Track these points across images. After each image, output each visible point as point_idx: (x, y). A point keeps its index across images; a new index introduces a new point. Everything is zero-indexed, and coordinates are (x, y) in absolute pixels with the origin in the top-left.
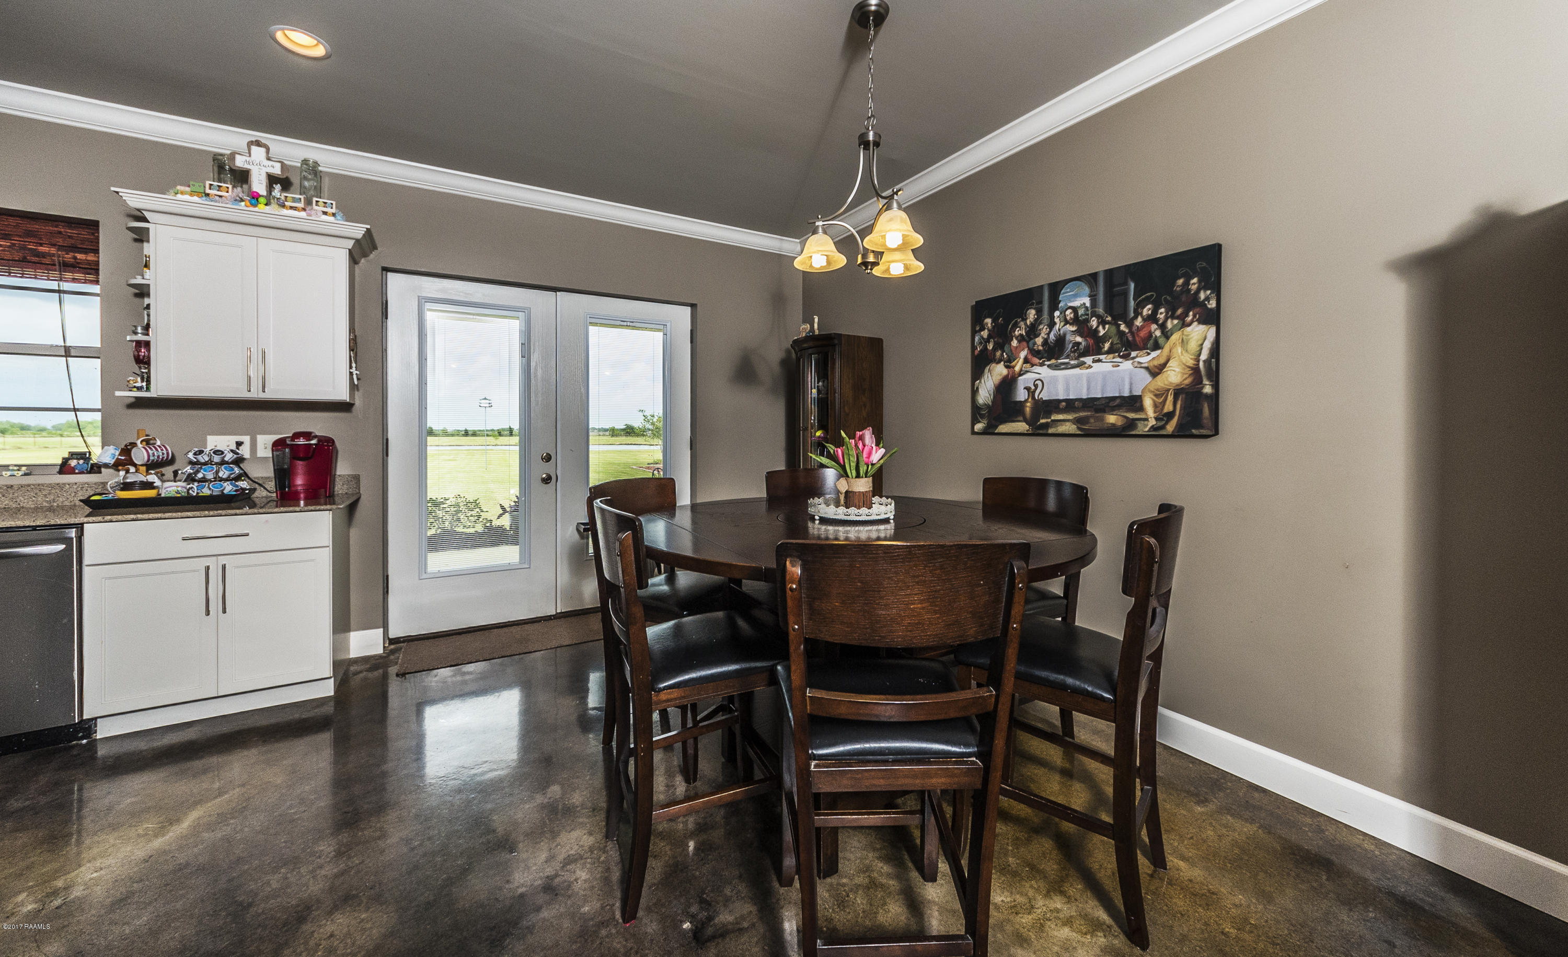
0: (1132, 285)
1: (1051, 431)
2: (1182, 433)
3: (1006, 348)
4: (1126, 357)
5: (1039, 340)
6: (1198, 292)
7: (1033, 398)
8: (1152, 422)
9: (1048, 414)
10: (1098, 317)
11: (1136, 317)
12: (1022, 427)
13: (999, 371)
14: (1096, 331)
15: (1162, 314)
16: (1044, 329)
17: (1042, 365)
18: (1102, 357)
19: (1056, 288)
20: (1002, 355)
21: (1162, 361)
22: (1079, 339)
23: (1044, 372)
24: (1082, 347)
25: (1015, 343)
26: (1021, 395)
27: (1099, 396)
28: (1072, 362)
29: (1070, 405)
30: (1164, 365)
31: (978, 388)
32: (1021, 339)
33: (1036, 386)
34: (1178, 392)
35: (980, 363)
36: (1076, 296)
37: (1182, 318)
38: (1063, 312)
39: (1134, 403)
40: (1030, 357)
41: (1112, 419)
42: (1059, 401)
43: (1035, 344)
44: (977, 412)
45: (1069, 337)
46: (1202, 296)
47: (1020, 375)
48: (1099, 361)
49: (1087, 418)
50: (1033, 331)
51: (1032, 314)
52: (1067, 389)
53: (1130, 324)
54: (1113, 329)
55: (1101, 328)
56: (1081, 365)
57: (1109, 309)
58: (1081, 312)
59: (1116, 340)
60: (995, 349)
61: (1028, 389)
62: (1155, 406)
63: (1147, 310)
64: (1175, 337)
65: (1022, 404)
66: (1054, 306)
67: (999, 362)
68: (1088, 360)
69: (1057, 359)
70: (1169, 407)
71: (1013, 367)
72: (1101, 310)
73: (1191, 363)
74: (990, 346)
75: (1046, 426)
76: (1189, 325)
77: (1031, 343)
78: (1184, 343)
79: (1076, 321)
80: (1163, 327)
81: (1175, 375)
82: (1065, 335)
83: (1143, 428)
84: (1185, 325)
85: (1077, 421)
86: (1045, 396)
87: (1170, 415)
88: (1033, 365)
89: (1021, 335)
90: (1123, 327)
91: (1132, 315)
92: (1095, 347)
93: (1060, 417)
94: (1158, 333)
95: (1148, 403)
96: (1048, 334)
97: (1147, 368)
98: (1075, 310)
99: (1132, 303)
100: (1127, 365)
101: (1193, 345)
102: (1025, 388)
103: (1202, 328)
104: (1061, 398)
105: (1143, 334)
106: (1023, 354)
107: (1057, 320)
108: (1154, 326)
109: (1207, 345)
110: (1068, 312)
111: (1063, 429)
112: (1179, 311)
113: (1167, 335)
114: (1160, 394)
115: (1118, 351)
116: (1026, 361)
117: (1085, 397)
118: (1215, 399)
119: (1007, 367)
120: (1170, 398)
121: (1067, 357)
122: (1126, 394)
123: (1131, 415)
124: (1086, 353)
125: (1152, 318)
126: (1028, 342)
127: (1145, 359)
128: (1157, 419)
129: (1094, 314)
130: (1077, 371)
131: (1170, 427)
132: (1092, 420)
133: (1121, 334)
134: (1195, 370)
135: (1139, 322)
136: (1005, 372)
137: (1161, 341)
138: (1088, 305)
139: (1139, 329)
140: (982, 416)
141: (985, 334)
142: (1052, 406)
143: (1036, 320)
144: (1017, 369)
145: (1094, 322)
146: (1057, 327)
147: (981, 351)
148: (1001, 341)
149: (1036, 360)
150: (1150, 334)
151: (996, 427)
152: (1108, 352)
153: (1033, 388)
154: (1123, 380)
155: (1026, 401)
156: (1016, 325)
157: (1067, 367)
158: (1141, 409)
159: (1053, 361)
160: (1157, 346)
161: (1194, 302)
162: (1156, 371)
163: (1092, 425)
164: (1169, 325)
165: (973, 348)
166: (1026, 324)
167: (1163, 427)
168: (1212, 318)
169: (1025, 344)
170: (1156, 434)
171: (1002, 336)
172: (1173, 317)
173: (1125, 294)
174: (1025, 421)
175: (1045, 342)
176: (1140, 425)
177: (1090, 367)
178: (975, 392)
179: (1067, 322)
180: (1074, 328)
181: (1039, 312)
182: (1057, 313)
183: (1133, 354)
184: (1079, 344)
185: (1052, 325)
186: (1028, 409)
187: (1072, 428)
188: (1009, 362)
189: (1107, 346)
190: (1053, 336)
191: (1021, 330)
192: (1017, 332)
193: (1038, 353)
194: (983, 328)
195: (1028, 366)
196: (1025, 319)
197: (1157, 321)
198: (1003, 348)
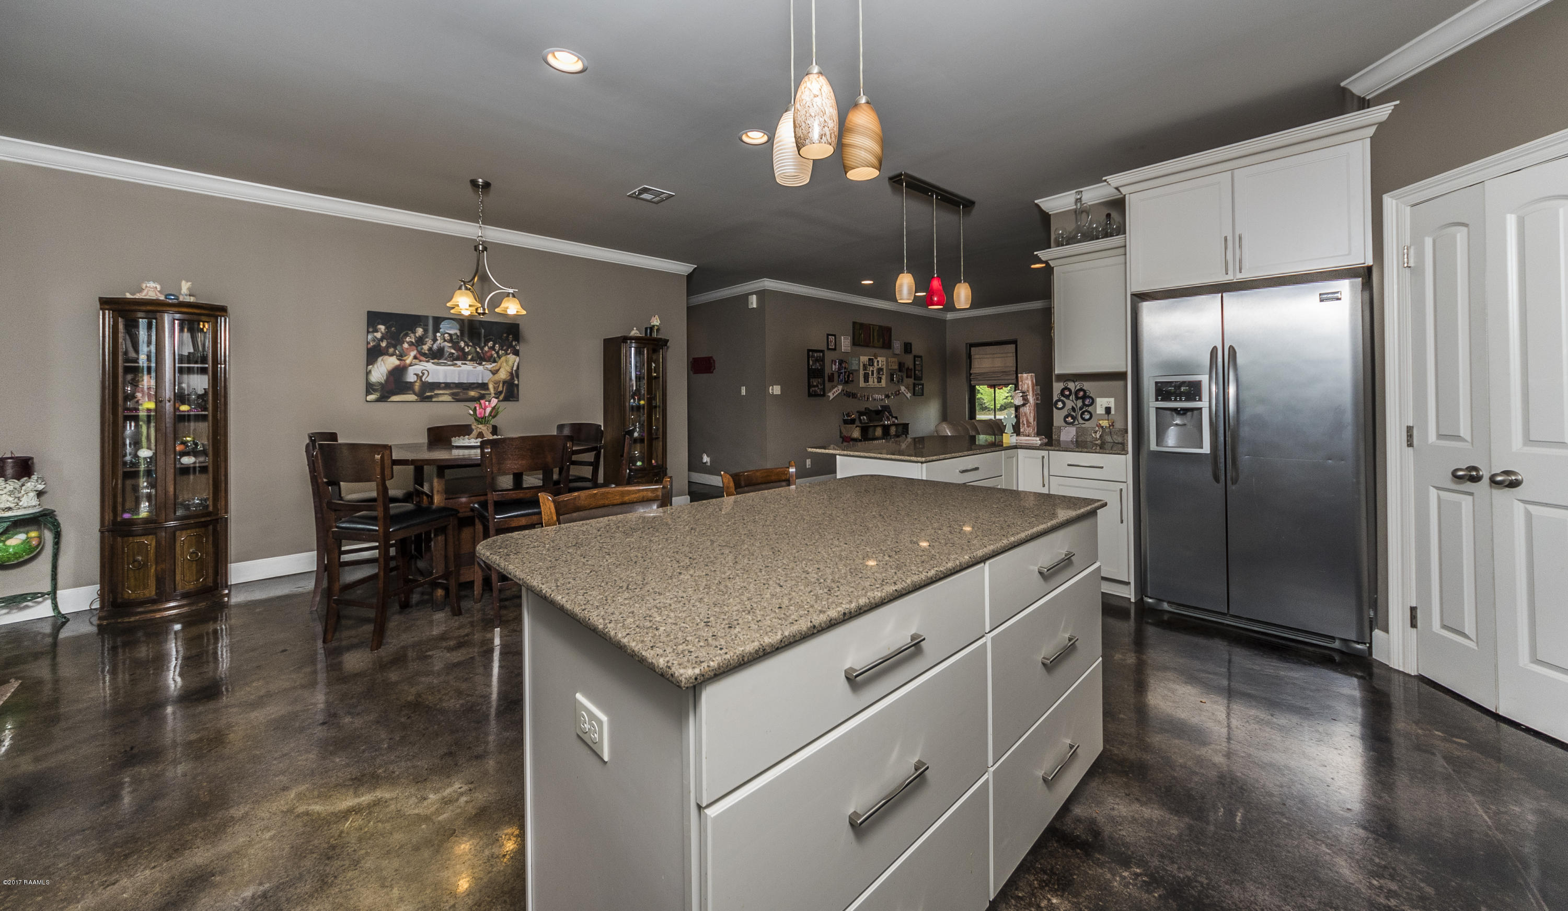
0: (483, 331)
1: (434, 400)
3: (398, 347)
4: (480, 364)
5: (426, 347)
6: (512, 342)
7: (421, 380)
8: (493, 395)
9: (432, 390)
10: (465, 342)
11: (485, 346)
12: (412, 397)
13: (391, 362)
14: (463, 349)
15: (497, 347)
16: (429, 343)
17: (428, 362)
18: (467, 362)
19: (438, 321)
20: (395, 351)
21: (497, 368)
22: (453, 351)
23: (430, 366)
24: (455, 355)
25: (406, 345)
26: (411, 377)
27: (465, 382)
28: (448, 363)
29: (447, 386)
30: (498, 370)
31: (370, 371)
32: (411, 344)
33: (423, 374)
34: (504, 382)
35: (373, 354)
36: (451, 328)
37: (506, 351)
38: (443, 334)
39: (484, 386)
40: (418, 356)
41: (472, 393)
42: (440, 383)
43: (422, 349)
44: (370, 388)
45: (446, 349)
46: (514, 343)
47: (411, 365)
48: (465, 364)
49: (458, 392)
50: (420, 341)
51: (420, 331)
52: (446, 376)
53: (482, 349)
54: (473, 350)
55: (466, 348)
56: (455, 365)
58: (454, 337)
59: (474, 355)
60: (388, 347)
61: (417, 375)
62: (494, 388)
63: (490, 344)
64: (503, 359)
65: (412, 384)
66: (436, 329)
67: (392, 355)
68: (459, 363)
69: (438, 360)
70: (500, 389)
71: (405, 360)
72: (466, 339)
73: (510, 370)
74: (384, 344)
75: (431, 397)
76: (508, 354)
77: (419, 348)
78: (507, 361)
79: (451, 341)
80: (497, 353)
81: (503, 375)
82: (443, 347)
85: (452, 394)
86: (430, 380)
87: (501, 392)
88: (421, 361)
89: (411, 342)
90: (478, 349)
91: (482, 345)
92: (463, 357)
93: (440, 392)
94: (495, 355)
95: (491, 386)
96: (432, 345)
97: (490, 371)
98: (450, 335)
99: (482, 339)
100: (480, 368)
101: (510, 363)
102: (415, 374)
103: (514, 356)
104: (441, 381)
105: (488, 354)
106: (413, 353)
107: (438, 338)
108: (493, 352)
109: (516, 364)
110: (446, 335)
111: (441, 399)
112: (505, 348)
113: (499, 357)
114: (497, 383)
115: (476, 361)
116: (415, 358)
117: (456, 382)
118: (517, 386)
119: (399, 359)
120: (501, 385)
121: (446, 359)
122: (480, 382)
123: (483, 392)
124: (458, 359)
125: (493, 348)
126: (417, 347)
127: (489, 366)
128: (495, 394)
129: (462, 340)
130: (452, 368)
131: (501, 397)
132: (461, 394)
133: (478, 353)
134: (511, 374)
135: (486, 349)
136: (397, 362)
137: (497, 359)
138: (459, 334)
139: (486, 352)
140: (375, 390)
141: (379, 335)
142: (434, 386)
143: (423, 335)
144: (408, 362)
145: (462, 344)
146: (439, 342)
147: (374, 346)
148: (393, 342)
149: (423, 359)
150: (492, 355)
151: (390, 397)
152: (471, 360)
153: (421, 374)
154: (478, 375)
155: (415, 382)
156: (407, 335)
157: (445, 364)
158: (488, 389)
159: (436, 361)
160: (495, 361)
161: (511, 346)
162: (495, 372)
163: (462, 396)
164: (501, 352)
165: (368, 343)
166: (415, 336)
167: (498, 396)
168: (516, 353)
169: (414, 348)
171: (395, 339)
172: (502, 350)
173: (479, 334)
174: (415, 394)
175: (430, 349)
178: (368, 373)
179: (445, 341)
180: (450, 345)
181: (426, 331)
182: (438, 334)
183: (484, 363)
184: (453, 353)
185: (435, 340)
186: (417, 387)
187: (449, 398)
188: (401, 357)
189: (470, 357)
190: (435, 347)
191: (411, 338)
192: (408, 339)
193: (424, 355)
194: (377, 331)
195: (417, 361)
196: (414, 333)
197: (495, 350)
198: (395, 347)
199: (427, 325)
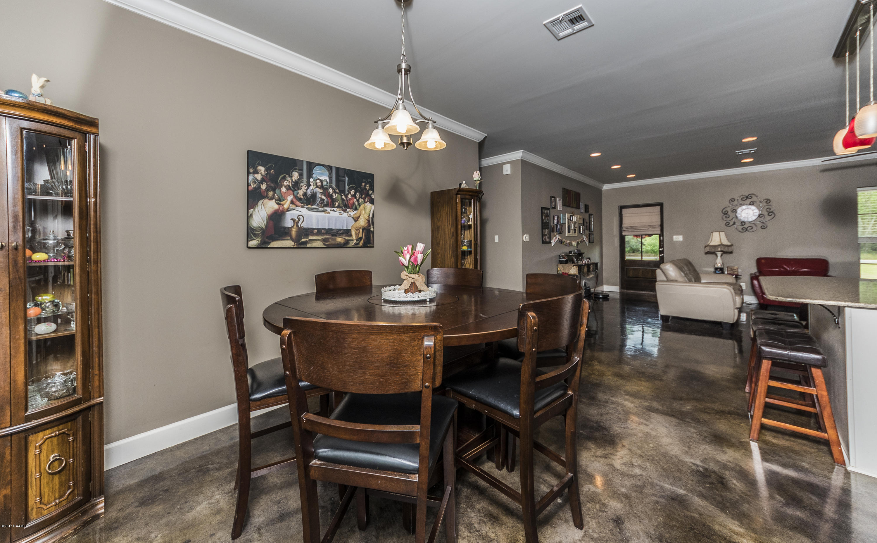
0: (347, 179)
1: (307, 245)
2: (365, 246)
3: (277, 191)
4: (345, 211)
5: (301, 192)
6: (370, 191)
7: (297, 226)
8: (355, 241)
9: (307, 235)
10: (333, 189)
11: (348, 194)
12: (289, 243)
13: (270, 206)
14: (332, 196)
15: (358, 195)
16: (304, 187)
17: (303, 207)
18: (335, 209)
19: (311, 166)
20: (274, 195)
21: (358, 215)
22: (323, 197)
23: (304, 211)
24: (325, 202)
25: (284, 189)
26: (288, 223)
27: (334, 228)
28: (320, 209)
29: (320, 232)
30: (358, 218)
31: (251, 215)
32: (288, 188)
33: (299, 219)
34: (363, 229)
35: (254, 197)
36: (322, 174)
37: (364, 199)
38: (315, 180)
39: (347, 232)
40: (295, 200)
41: (339, 240)
42: (313, 229)
43: (298, 193)
44: (250, 232)
45: (318, 195)
47: (288, 210)
48: (333, 210)
49: (328, 239)
50: (296, 186)
51: (296, 175)
52: (318, 223)
53: (346, 196)
54: (339, 196)
55: (334, 194)
56: (325, 211)
57: (338, 186)
58: (325, 183)
59: (340, 202)
60: (267, 190)
61: (294, 220)
62: (356, 234)
63: (353, 192)
64: (362, 206)
65: (289, 229)
66: (310, 175)
67: (271, 199)
68: (328, 209)
69: (312, 205)
70: (360, 235)
71: (283, 205)
72: (334, 186)
73: (367, 218)
74: (264, 187)
75: (306, 243)
76: (366, 203)
77: (295, 192)
78: (365, 209)
79: (322, 187)
80: (358, 201)
81: (362, 222)
82: (316, 193)
83: (352, 244)
84: (365, 202)
85: (324, 240)
86: (305, 225)
87: (361, 238)
88: (297, 206)
89: (289, 186)
90: (343, 197)
91: (347, 192)
92: (331, 203)
93: (314, 238)
94: (356, 203)
95: (353, 233)
96: (307, 190)
97: (353, 217)
98: (321, 181)
99: (347, 187)
100: (345, 215)
101: (368, 211)
102: (292, 219)
103: (371, 205)
104: (314, 227)
105: (351, 202)
106: (290, 198)
107: (312, 184)
108: (355, 200)
109: (372, 212)
110: (318, 181)
111: (314, 244)
112: (363, 196)
113: (360, 205)
114: (357, 229)
115: (342, 208)
116: (292, 202)
117: (327, 228)
118: (373, 232)
119: (278, 204)
120: (361, 231)
121: (318, 205)
122: (345, 228)
123: (347, 238)
124: (327, 205)
125: (355, 196)
126: (293, 191)
127: (352, 214)
128: (357, 240)
129: (331, 187)
130: (323, 214)
131: (361, 244)
132: (330, 240)
133: (343, 200)
134: (368, 221)
135: (350, 196)
136: (276, 207)
137: (358, 207)
138: (328, 181)
139: (350, 200)
140: (256, 236)
141: (259, 177)
142: (308, 232)
143: (298, 179)
144: (286, 206)
145: (331, 191)
146: (312, 187)
147: (255, 188)
148: (272, 185)
149: (299, 203)
150: (354, 203)
151: (269, 243)
152: (338, 207)
153: (297, 220)
154: (344, 221)
155: (292, 227)
156: (284, 178)
157: (317, 211)
158: (351, 235)
159: (309, 206)
160: (356, 209)
161: (368, 195)
162: (356, 219)
163: (331, 242)
164: (361, 200)
165: (248, 185)
166: (292, 180)
167: (358, 244)
168: (372, 202)
169: (291, 192)
170: (356, 246)
172: (362, 198)
173: (344, 181)
174: (292, 239)
175: (305, 194)
176: (350, 242)
177: (329, 213)
178: (249, 217)
179: (317, 187)
180: (321, 191)
181: (301, 175)
182: (311, 180)
183: (348, 210)
184: (324, 200)
185: (309, 185)
186: (294, 232)
187: (320, 244)
188: (279, 201)
189: (337, 204)
190: (309, 192)
191: (288, 182)
192: (285, 183)
193: (300, 200)
194: (256, 172)
195: (293, 206)
196: (291, 177)
197: (356, 198)
198: (274, 190)
199: (302, 170)
